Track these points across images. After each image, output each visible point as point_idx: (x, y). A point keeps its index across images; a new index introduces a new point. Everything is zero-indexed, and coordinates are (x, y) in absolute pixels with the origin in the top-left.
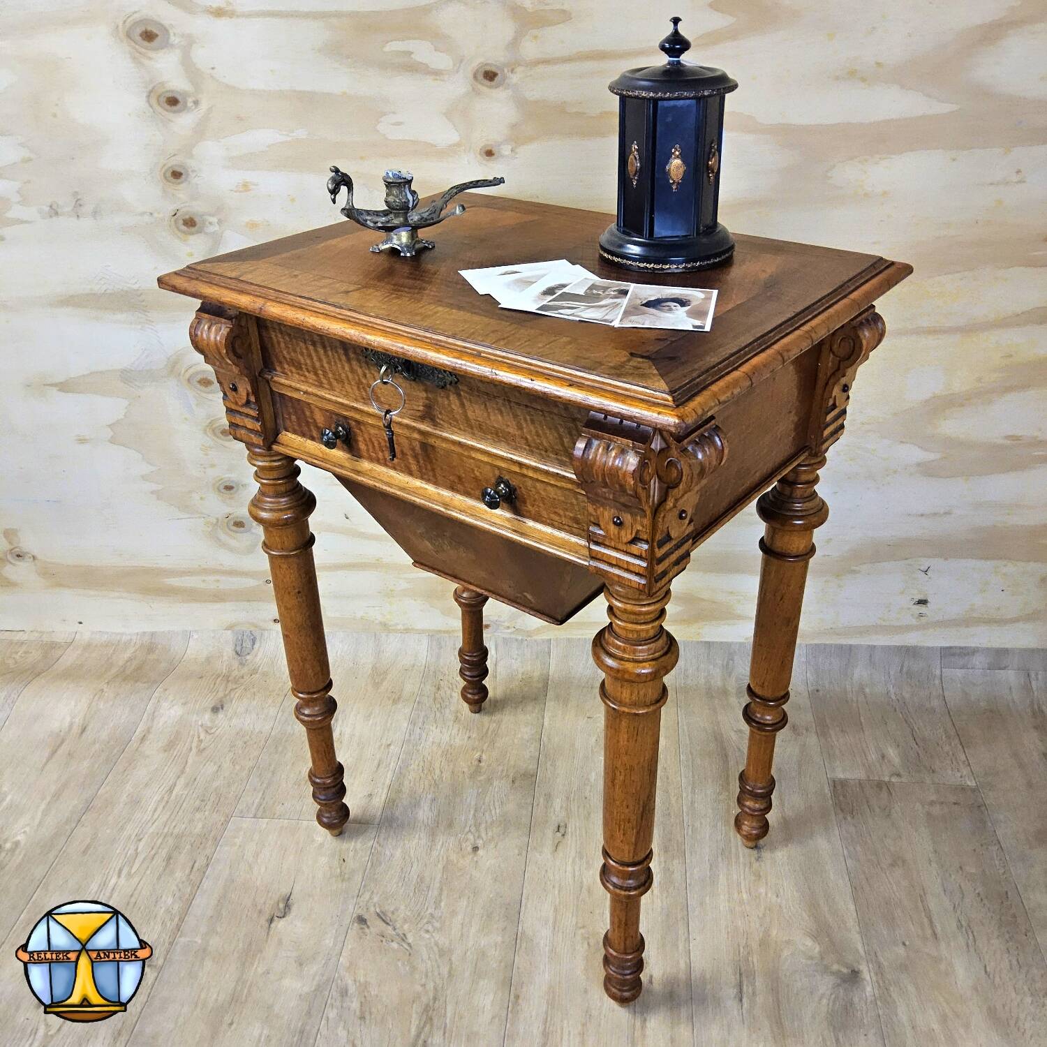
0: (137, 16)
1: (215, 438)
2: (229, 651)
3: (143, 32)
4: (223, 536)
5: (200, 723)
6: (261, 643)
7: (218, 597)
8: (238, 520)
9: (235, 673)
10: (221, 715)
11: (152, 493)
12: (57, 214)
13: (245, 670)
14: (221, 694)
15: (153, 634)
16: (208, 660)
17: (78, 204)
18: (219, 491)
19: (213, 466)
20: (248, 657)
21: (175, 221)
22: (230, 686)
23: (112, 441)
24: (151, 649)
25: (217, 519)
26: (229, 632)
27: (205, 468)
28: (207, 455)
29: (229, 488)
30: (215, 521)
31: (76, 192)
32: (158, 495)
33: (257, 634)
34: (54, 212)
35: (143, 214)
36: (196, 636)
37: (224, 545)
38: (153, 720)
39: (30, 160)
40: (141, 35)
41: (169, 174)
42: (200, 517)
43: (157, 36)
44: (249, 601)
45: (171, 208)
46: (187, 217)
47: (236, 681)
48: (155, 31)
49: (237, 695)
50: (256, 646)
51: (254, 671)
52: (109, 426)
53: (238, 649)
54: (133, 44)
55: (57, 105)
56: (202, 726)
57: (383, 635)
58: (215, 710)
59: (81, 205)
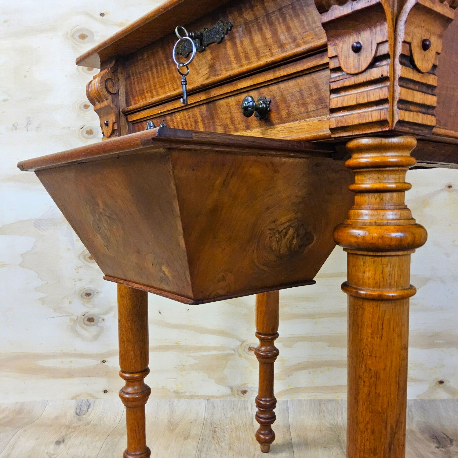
0: (79, 27)
1: (85, 262)
2: (72, 412)
3: (80, 35)
4: (79, 328)
5: (46, 451)
6: (93, 407)
7: (70, 374)
8: (90, 317)
9: (75, 425)
10: (62, 446)
11: (40, 299)
12: (16, 129)
13: (81, 423)
14: (63, 434)
15: (22, 403)
16: (57, 418)
17: (29, 123)
18: (82, 296)
19: (80, 280)
20: (84, 416)
21: (82, 132)
22: (70, 430)
23: (21, 265)
24: (19, 412)
25: (78, 317)
26: (73, 401)
27: (75, 281)
28: (78, 273)
29: (88, 295)
30: (76, 318)
31: (30, 117)
32: (43, 301)
33: (92, 401)
34: (15, 127)
35: (64, 128)
36: (50, 404)
37: (79, 335)
38: (12, 449)
39: (7, 100)
40: (79, 36)
41: (82, 106)
42: (67, 316)
43: (87, 36)
44: (89, 376)
45: (81, 124)
46: (89, 129)
47: (75, 428)
48: (87, 34)
49: (74, 435)
50: (90, 410)
51: (88, 424)
52: (21, 255)
53: (78, 411)
54: (74, 40)
55: (28, 72)
56: (47, 453)
57: (176, 400)
58: (58, 443)
59: (30, 124)
